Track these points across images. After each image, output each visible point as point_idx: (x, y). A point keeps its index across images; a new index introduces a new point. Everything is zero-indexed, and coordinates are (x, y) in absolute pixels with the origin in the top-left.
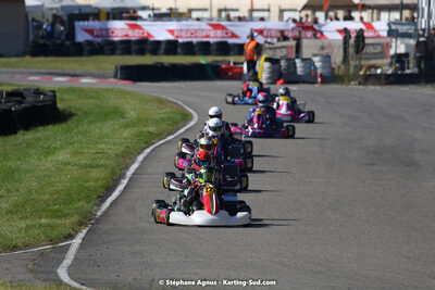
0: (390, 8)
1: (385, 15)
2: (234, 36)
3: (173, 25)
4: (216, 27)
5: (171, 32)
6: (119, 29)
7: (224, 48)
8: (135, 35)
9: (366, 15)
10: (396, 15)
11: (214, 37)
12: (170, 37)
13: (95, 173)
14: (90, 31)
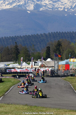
0: (51, 67)
1: (50, 68)
2: (29, 71)
3: (21, 70)
4: (26, 70)
5: (20, 70)
6: (13, 70)
7: (27, 73)
8: (15, 71)
9: (48, 68)
10: (52, 68)
11: (26, 71)
12: (20, 71)
13: (6, 89)
14: (9, 71)
